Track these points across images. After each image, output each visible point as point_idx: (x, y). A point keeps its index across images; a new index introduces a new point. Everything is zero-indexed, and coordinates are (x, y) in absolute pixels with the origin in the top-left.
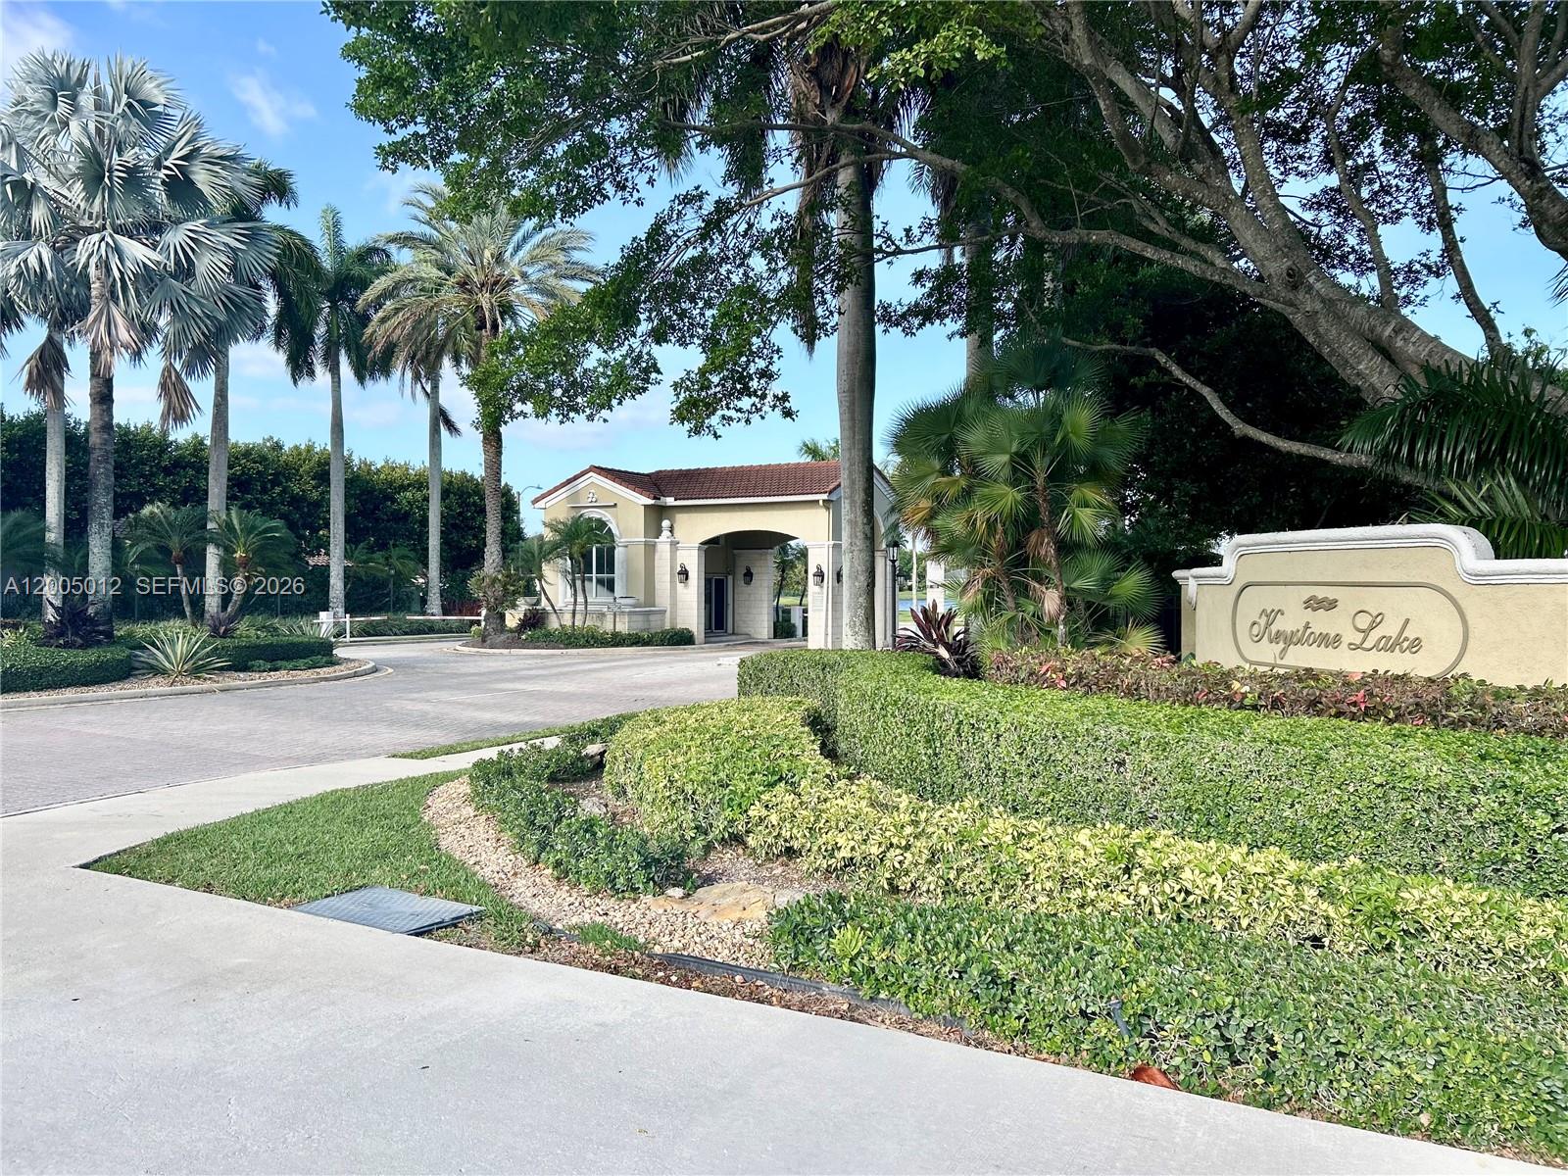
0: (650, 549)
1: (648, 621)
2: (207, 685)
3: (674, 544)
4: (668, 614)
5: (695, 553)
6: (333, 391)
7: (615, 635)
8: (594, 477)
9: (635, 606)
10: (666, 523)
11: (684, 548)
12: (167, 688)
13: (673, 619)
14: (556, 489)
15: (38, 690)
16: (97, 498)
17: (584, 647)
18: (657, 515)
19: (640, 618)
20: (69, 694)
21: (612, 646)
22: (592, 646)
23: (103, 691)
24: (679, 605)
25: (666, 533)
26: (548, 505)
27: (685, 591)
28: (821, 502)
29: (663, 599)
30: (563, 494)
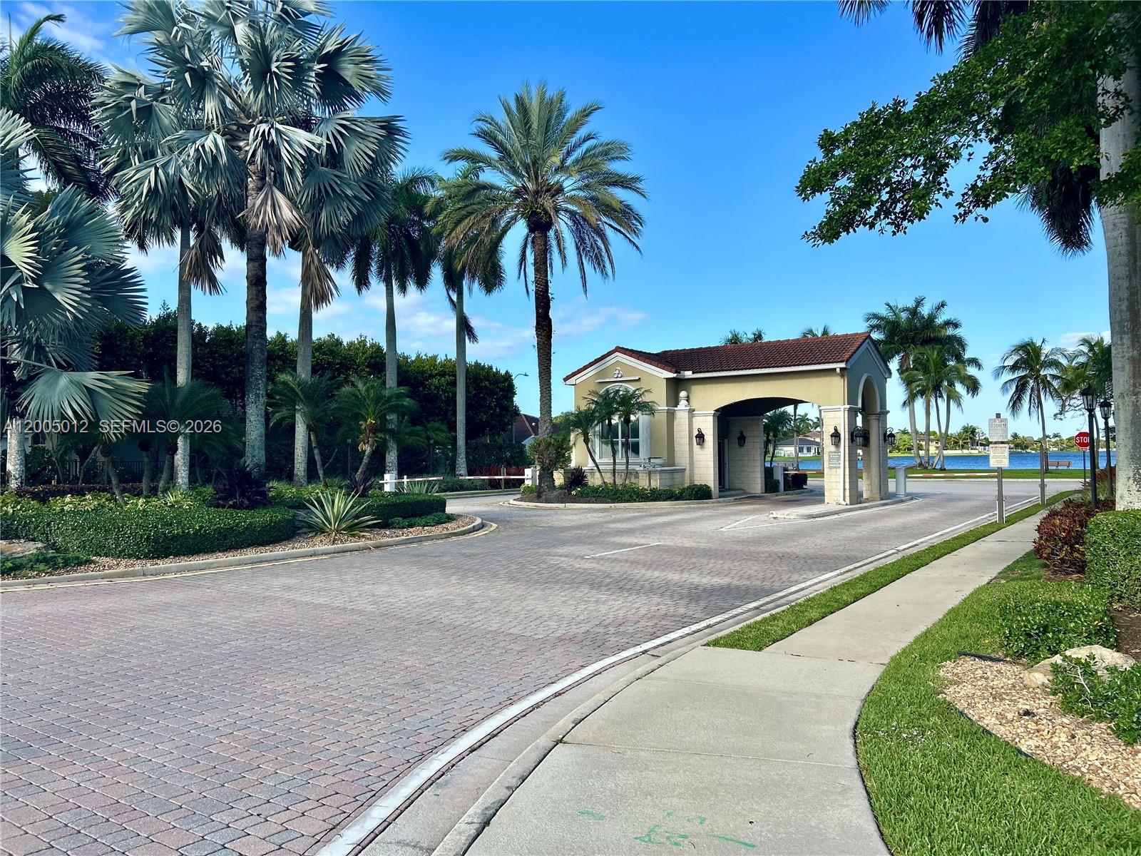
0: (671, 415)
1: (673, 478)
2: (362, 543)
3: (691, 411)
4: (687, 472)
5: (711, 419)
6: (387, 297)
7: (654, 491)
8: (620, 357)
9: (662, 465)
10: (683, 394)
11: (699, 415)
12: (330, 546)
13: (692, 476)
14: (585, 368)
15: (223, 551)
16: (253, 371)
17: (628, 501)
18: (675, 386)
19: (667, 476)
20: (251, 554)
21: (652, 500)
22: (635, 501)
23: (279, 550)
24: (696, 464)
25: (683, 404)
26: (578, 381)
27: (701, 452)
28: (838, 370)
29: (682, 459)
30: (590, 372)
